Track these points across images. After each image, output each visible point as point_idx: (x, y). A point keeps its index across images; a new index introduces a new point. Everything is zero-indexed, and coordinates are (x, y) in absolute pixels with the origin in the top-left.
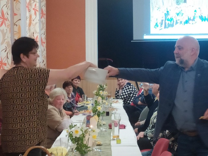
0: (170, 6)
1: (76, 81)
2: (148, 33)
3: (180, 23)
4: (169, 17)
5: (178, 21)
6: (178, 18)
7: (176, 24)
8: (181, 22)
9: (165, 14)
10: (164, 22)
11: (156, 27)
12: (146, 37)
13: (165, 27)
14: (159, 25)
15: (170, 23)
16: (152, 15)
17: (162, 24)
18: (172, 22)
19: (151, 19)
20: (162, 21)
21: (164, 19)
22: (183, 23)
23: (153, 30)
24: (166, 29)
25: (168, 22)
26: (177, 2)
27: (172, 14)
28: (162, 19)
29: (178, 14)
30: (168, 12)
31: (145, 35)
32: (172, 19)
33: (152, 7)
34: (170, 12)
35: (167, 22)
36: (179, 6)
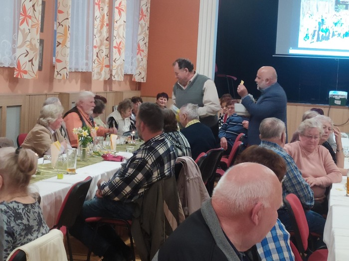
0: (327, 13)
1: (162, 99)
2: (295, 46)
3: (337, 36)
4: (324, 27)
5: (335, 33)
6: (336, 29)
7: (332, 37)
8: (339, 35)
9: (319, 22)
10: (316, 33)
11: (306, 39)
12: (292, 51)
13: (318, 40)
14: (310, 37)
15: (324, 35)
16: (301, 23)
17: (314, 35)
18: (327, 33)
19: (301, 28)
20: (315, 31)
21: (317, 29)
22: (342, 35)
23: (301, 43)
24: (319, 42)
25: (322, 33)
26: (336, 8)
27: (328, 24)
28: (315, 29)
29: (336, 24)
30: (323, 20)
31: (291, 48)
32: (327, 30)
33: (303, 14)
34: (325, 20)
35: (321, 33)
36: (338, 14)
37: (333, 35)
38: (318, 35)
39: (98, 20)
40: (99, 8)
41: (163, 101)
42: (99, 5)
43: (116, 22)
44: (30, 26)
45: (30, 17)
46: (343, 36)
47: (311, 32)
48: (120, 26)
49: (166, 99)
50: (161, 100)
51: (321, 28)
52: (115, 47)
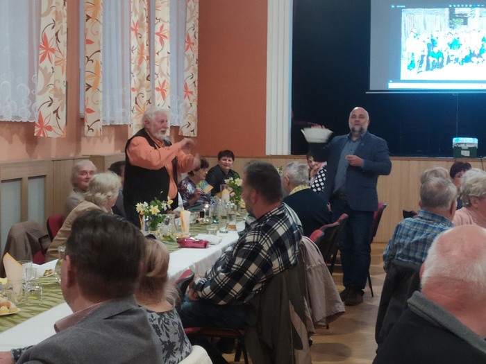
0: (438, 31)
1: (226, 160)
2: (397, 78)
3: (454, 61)
4: (435, 50)
5: (452, 58)
6: (451, 52)
7: (447, 64)
8: (457, 60)
9: (428, 44)
10: (425, 59)
11: (411, 68)
12: (392, 86)
14: (417, 65)
16: (403, 46)
17: (421, 62)
18: (440, 59)
20: (423, 56)
21: (426, 53)
22: (460, 60)
23: (405, 73)
24: (429, 71)
25: (433, 59)
26: (450, 24)
27: (441, 45)
28: (423, 54)
29: (451, 45)
31: (391, 81)
33: (405, 32)
34: (437, 41)
35: (431, 59)
36: (453, 31)
37: (449, 61)
38: (428, 61)
39: (136, 52)
40: (137, 34)
41: (228, 162)
42: (136, 30)
43: (158, 54)
44: (53, 63)
45: (53, 50)
46: (463, 61)
47: (417, 58)
48: (163, 59)
49: (231, 159)
50: (224, 162)
51: (432, 51)
52: (158, 89)
